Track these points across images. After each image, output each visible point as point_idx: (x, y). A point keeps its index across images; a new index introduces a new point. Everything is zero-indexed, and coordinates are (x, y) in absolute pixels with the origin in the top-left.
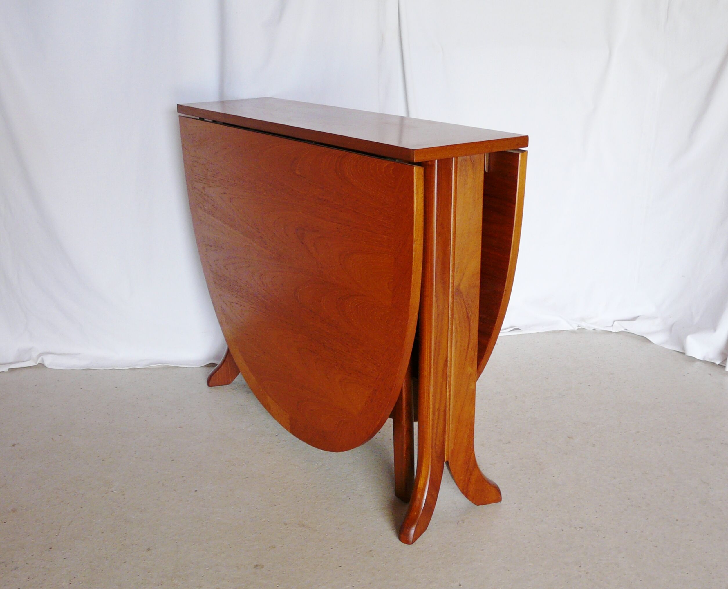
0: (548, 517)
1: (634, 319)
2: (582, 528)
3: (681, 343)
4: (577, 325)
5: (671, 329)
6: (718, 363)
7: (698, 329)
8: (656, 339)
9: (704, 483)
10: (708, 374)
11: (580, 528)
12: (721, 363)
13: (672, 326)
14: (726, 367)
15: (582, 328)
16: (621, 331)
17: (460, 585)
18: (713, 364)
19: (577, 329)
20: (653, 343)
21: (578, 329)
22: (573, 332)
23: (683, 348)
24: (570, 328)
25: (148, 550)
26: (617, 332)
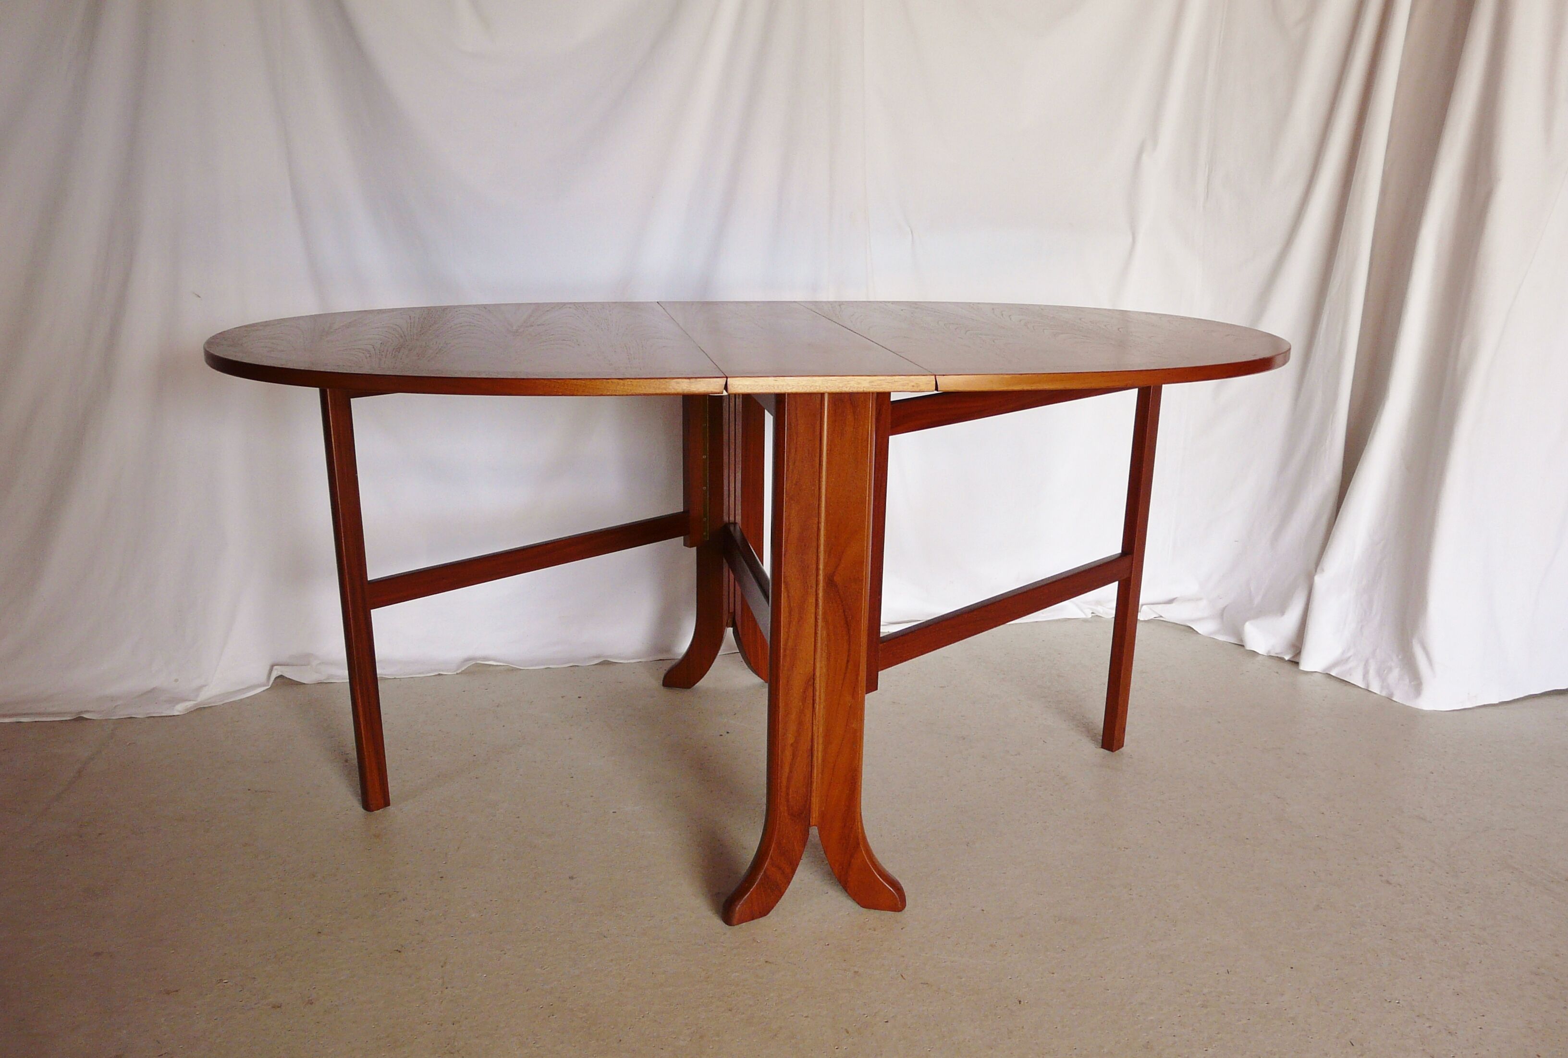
0: (1082, 836)
1: (1170, 601)
2: (1127, 849)
3: (1238, 633)
4: (1091, 612)
5: (1222, 614)
6: (1287, 658)
7: (1259, 613)
8: (1204, 628)
9: (1279, 798)
10: (1275, 672)
11: (1125, 848)
12: (1291, 658)
13: (1224, 610)
14: (1300, 664)
15: (1097, 616)
16: (1152, 619)
17: (983, 910)
18: (1282, 659)
19: (1090, 616)
20: (1200, 634)
21: (1092, 616)
22: (1085, 621)
23: (1241, 640)
24: (1082, 616)
25: (571, 878)
26: (1146, 619)
